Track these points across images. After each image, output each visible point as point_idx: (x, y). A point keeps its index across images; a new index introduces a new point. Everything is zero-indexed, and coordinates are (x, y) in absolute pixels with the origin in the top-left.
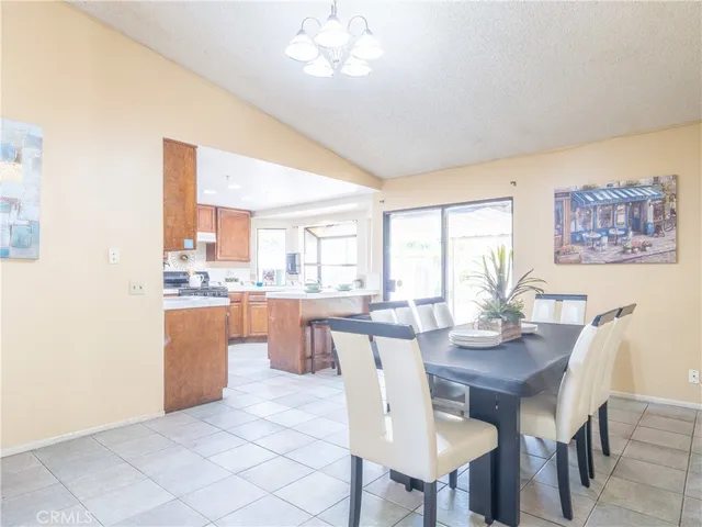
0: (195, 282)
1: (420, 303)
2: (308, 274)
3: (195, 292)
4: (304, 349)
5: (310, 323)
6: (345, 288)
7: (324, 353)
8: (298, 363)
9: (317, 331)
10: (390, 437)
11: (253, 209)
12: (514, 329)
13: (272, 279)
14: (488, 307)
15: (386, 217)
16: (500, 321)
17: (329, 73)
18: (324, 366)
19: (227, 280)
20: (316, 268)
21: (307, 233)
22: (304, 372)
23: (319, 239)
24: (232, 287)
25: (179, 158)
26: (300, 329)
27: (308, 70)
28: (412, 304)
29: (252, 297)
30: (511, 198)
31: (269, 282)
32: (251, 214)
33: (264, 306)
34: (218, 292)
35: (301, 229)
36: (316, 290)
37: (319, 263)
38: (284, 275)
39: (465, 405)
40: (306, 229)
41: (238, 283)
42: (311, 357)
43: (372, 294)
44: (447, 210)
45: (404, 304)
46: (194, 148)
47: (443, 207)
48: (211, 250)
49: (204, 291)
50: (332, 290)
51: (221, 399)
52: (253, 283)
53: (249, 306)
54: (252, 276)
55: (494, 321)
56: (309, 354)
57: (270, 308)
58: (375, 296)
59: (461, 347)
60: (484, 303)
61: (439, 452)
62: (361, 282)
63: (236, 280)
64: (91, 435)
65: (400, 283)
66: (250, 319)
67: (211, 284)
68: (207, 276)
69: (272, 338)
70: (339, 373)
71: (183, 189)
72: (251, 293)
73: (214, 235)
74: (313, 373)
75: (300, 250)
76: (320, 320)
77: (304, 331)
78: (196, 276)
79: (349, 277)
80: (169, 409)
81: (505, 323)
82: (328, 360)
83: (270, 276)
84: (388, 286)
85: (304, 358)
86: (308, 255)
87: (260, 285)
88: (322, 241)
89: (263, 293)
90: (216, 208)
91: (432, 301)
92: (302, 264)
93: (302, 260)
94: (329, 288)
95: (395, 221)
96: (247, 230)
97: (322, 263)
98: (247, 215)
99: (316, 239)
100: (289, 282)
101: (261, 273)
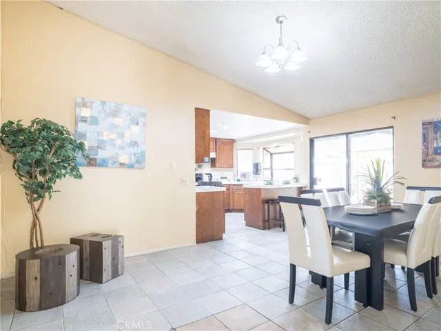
0: (206, 179)
1: (329, 191)
2: (265, 174)
3: (205, 184)
4: (264, 216)
5: (267, 201)
6: (288, 183)
7: (275, 219)
8: (261, 224)
9: (271, 206)
10: (309, 255)
11: (234, 139)
12: (385, 206)
13: (245, 177)
14: (369, 193)
15: (312, 141)
16: (376, 201)
17: (278, 70)
18: (275, 226)
19: (221, 178)
20: (270, 171)
21: (265, 151)
22: (264, 229)
23: (271, 154)
24: (224, 182)
25: (202, 116)
26: (262, 206)
27: (266, 70)
28: (325, 191)
29: (235, 187)
30: (392, 127)
31: (244, 179)
32: (233, 141)
33: (242, 192)
34: (218, 184)
35: (261, 149)
36: (271, 184)
37: (271, 168)
38: (252, 176)
39: (353, 245)
40: (264, 149)
41: (227, 180)
42: (268, 221)
43: (303, 186)
44: (350, 136)
45: (320, 191)
46: (209, 111)
47: (347, 134)
48: (213, 162)
49: (210, 183)
50: (280, 183)
51: (222, 239)
52: (235, 180)
53: (233, 192)
54: (234, 176)
55: (372, 201)
56: (267, 218)
57: (245, 193)
58: (305, 187)
59: (351, 214)
60: (366, 191)
61: (335, 263)
62: (297, 179)
63: (226, 178)
64: (166, 251)
65: (320, 180)
66: (234, 200)
67: (213, 180)
68: (211, 176)
69: (246, 210)
70: (284, 230)
71: (204, 132)
72: (234, 185)
73: (215, 153)
74: (269, 229)
75: (260, 160)
76: (273, 200)
77: (264, 206)
78: (206, 176)
79: (289, 176)
80: (198, 241)
81: (379, 202)
82: (278, 222)
83: (244, 175)
84: (313, 181)
85: (264, 221)
86: (265, 163)
87: (239, 180)
88: (273, 155)
89: (242, 185)
90: (216, 139)
91: (338, 190)
92: (262, 169)
93: (262, 167)
94: (278, 183)
95: (317, 143)
96: (232, 150)
97: (274, 168)
98: (232, 142)
99: (270, 154)
100: (255, 179)
101: (239, 174)
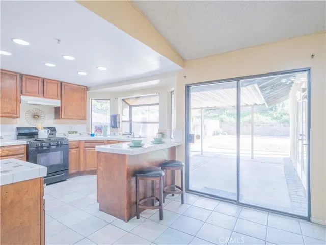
0: (44, 134)
2: (125, 128)
11: (88, 86)
13: (101, 131)
15: (188, 88)
19: (70, 132)
20: (129, 124)
21: (124, 102)
22: (130, 217)
23: (131, 107)
29: (87, 144)
31: (99, 133)
32: (86, 89)
35: (120, 99)
37: (131, 121)
38: (109, 129)
40: (123, 99)
41: (78, 134)
42: (136, 203)
43: (176, 145)
44: (241, 81)
47: (238, 79)
48: (57, 111)
52: (88, 134)
53: (84, 151)
54: (88, 129)
56: (133, 200)
58: (178, 146)
63: (76, 132)
65: (197, 137)
66: (85, 159)
68: (54, 130)
72: (86, 142)
73: (59, 101)
75: (119, 113)
77: (130, 182)
78: (43, 130)
83: (99, 129)
84: (189, 139)
86: (124, 116)
87: (92, 135)
88: (133, 108)
90: (61, 83)
92: (121, 121)
96: (84, 99)
97: (133, 121)
98: (84, 89)
99: (129, 107)
100: (112, 133)
101: (93, 127)
